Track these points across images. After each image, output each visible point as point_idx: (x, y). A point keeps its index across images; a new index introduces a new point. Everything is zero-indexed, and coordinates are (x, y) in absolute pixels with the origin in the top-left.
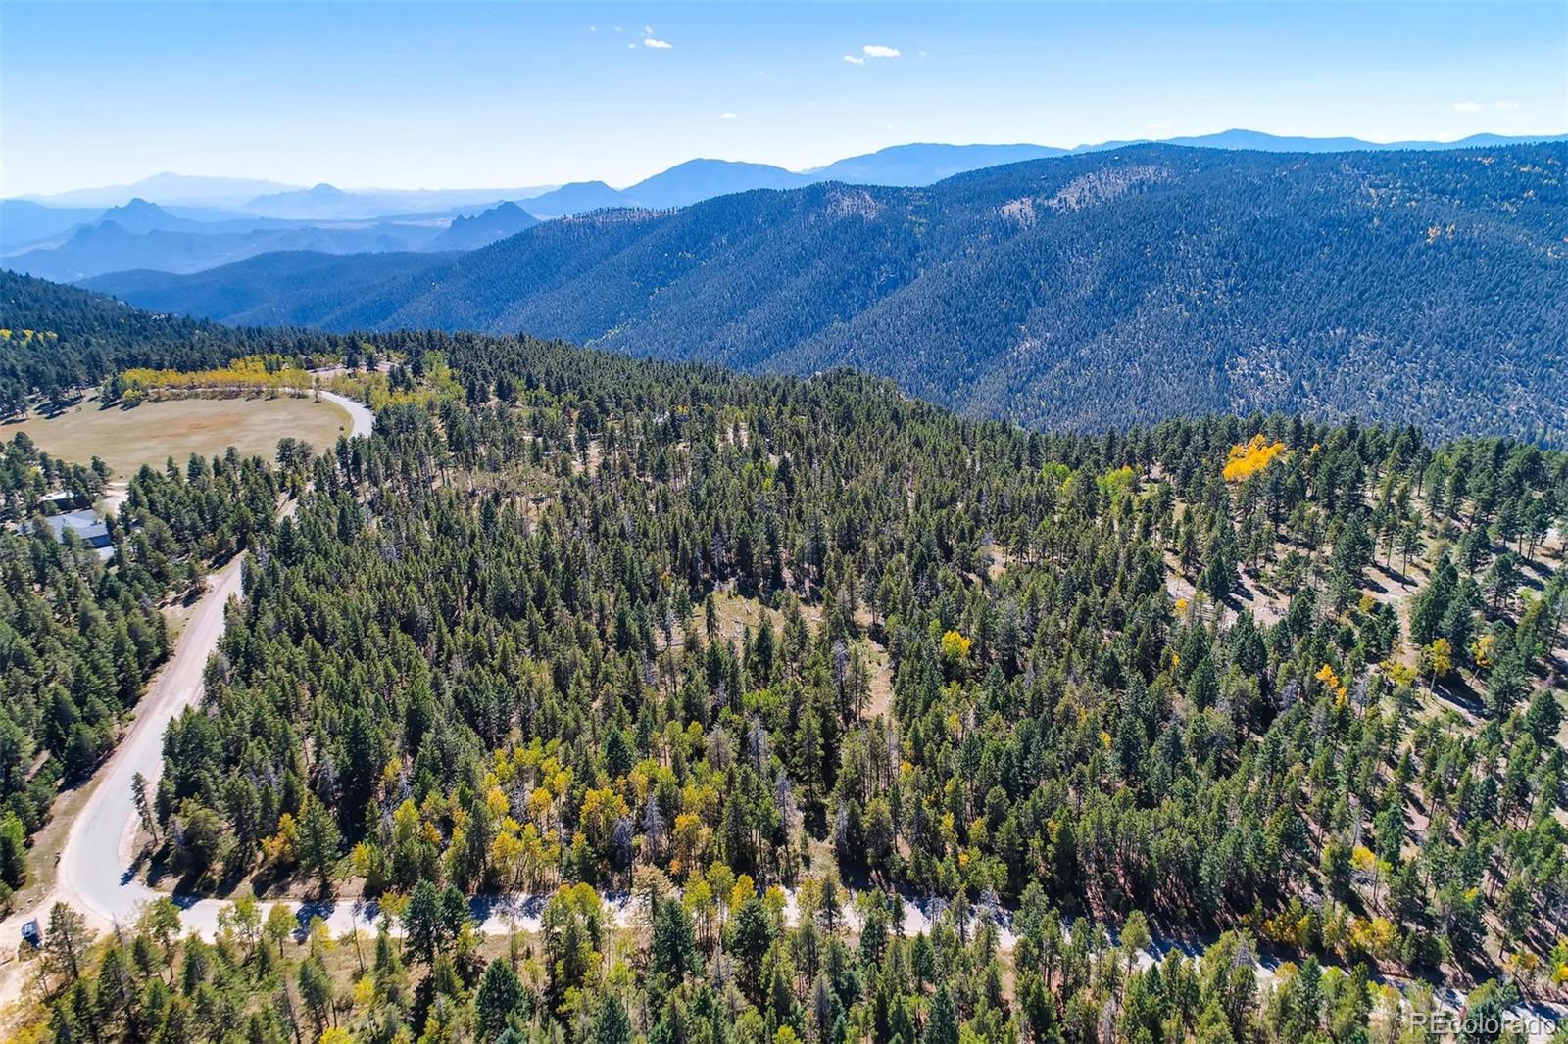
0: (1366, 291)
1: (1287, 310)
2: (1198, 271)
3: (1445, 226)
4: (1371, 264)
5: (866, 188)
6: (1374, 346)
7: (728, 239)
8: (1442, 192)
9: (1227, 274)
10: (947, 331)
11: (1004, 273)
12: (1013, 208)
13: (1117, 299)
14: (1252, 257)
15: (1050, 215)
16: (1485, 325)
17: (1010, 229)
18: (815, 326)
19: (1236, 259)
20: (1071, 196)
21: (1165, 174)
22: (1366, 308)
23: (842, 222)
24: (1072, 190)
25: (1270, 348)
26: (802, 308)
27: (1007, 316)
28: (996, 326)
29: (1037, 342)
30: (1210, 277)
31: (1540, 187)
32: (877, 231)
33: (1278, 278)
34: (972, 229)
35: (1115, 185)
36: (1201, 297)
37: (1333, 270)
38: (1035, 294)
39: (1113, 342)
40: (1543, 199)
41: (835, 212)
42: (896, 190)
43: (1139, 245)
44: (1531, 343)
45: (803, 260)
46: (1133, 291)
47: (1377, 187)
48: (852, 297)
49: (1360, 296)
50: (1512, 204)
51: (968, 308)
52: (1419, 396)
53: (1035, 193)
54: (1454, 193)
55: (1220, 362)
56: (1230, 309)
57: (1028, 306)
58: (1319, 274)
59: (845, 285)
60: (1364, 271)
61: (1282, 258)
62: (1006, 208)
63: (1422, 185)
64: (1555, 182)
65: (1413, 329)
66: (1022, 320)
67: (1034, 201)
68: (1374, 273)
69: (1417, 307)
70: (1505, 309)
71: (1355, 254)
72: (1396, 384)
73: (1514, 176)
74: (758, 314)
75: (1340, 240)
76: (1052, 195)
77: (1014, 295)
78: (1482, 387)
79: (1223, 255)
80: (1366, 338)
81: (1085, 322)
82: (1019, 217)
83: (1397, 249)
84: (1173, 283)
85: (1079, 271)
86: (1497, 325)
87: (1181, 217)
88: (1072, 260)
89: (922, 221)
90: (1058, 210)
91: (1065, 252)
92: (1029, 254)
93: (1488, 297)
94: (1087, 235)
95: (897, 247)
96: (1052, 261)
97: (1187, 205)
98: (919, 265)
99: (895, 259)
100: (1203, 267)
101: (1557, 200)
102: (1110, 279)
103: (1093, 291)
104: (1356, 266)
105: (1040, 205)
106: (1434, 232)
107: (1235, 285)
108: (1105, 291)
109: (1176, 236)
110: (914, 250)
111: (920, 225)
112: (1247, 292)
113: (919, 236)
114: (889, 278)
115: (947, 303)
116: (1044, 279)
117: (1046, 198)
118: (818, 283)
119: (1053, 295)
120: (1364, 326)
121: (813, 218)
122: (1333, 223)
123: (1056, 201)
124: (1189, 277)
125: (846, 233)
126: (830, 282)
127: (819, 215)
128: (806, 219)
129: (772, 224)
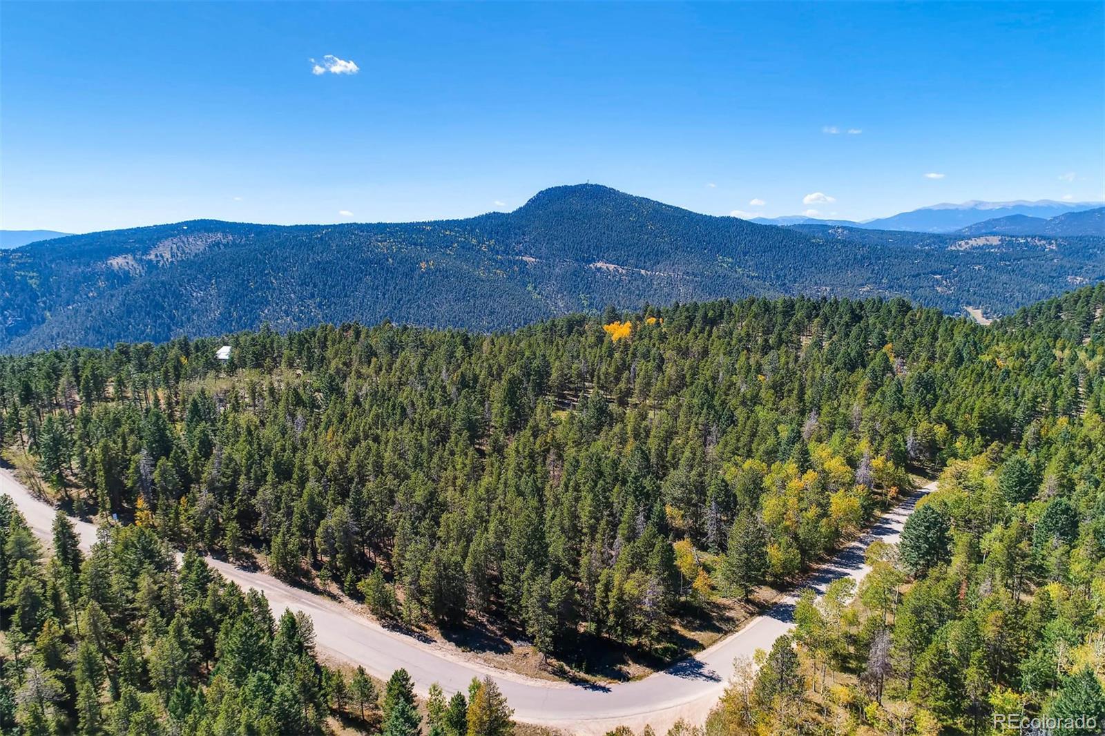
0: (401, 300)
1: (358, 315)
2: (292, 295)
3: (427, 262)
4: (397, 284)
8: (415, 244)
11: (141, 306)
12: (117, 262)
13: (240, 318)
14: (325, 284)
15: (153, 266)
16: (468, 313)
17: (122, 278)
19: (315, 286)
20: (165, 252)
21: (231, 238)
22: (405, 310)
24: (161, 249)
30: (302, 299)
31: (458, 242)
33: (346, 296)
34: (90, 279)
35: (197, 245)
36: (301, 312)
37: (377, 289)
38: (172, 319)
40: (463, 248)
43: (244, 281)
44: (493, 320)
46: (252, 311)
47: (381, 242)
49: (399, 302)
50: (450, 250)
51: (119, 334)
53: (133, 252)
54: (422, 245)
56: (323, 318)
58: (370, 292)
60: (395, 288)
61: (344, 284)
62: (112, 262)
63: (404, 241)
64: (463, 239)
65: (434, 318)
67: (134, 257)
68: (401, 290)
69: (430, 306)
70: (474, 304)
71: (385, 279)
73: (445, 236)
75: (374, 271)
76: (146, 252)
77: (155, 322)
79: (304, 283)
82: (127, 268)
83: (408, 275)
84: (277, 304)
85: (203, 301)
86: (474, 312)
87: (265, 262)
88: (195, 294)
89: (31, 274)
90: (158, 262)
91: (186, 289)
92: (156, 292)
93: (464, 298)
94: (199, 276)
95: (16, 296)
96: (178, 296)
97: (266, 254)
98: (44, 309)
99: (18, 305)
100: (295, 293)
101: (469, 249)
102: (231, 304)
103: (220, 314)
104: (389, 285)
105: (141, 260)
106: (423, 265)
107: (321, 302)
108: (230, 313)
109: (267, 274)
110: (34, 298)
111: (31, 278)
112: (329, 306)
113: (34, 286)
114: (16, 321)
115: (98, 332)
116: (177, 309)
117: (143, 255)
119: (188, 319)
120: (407, 320)
122: (367, 262)
123: (153, 256)
124: (287, 300)
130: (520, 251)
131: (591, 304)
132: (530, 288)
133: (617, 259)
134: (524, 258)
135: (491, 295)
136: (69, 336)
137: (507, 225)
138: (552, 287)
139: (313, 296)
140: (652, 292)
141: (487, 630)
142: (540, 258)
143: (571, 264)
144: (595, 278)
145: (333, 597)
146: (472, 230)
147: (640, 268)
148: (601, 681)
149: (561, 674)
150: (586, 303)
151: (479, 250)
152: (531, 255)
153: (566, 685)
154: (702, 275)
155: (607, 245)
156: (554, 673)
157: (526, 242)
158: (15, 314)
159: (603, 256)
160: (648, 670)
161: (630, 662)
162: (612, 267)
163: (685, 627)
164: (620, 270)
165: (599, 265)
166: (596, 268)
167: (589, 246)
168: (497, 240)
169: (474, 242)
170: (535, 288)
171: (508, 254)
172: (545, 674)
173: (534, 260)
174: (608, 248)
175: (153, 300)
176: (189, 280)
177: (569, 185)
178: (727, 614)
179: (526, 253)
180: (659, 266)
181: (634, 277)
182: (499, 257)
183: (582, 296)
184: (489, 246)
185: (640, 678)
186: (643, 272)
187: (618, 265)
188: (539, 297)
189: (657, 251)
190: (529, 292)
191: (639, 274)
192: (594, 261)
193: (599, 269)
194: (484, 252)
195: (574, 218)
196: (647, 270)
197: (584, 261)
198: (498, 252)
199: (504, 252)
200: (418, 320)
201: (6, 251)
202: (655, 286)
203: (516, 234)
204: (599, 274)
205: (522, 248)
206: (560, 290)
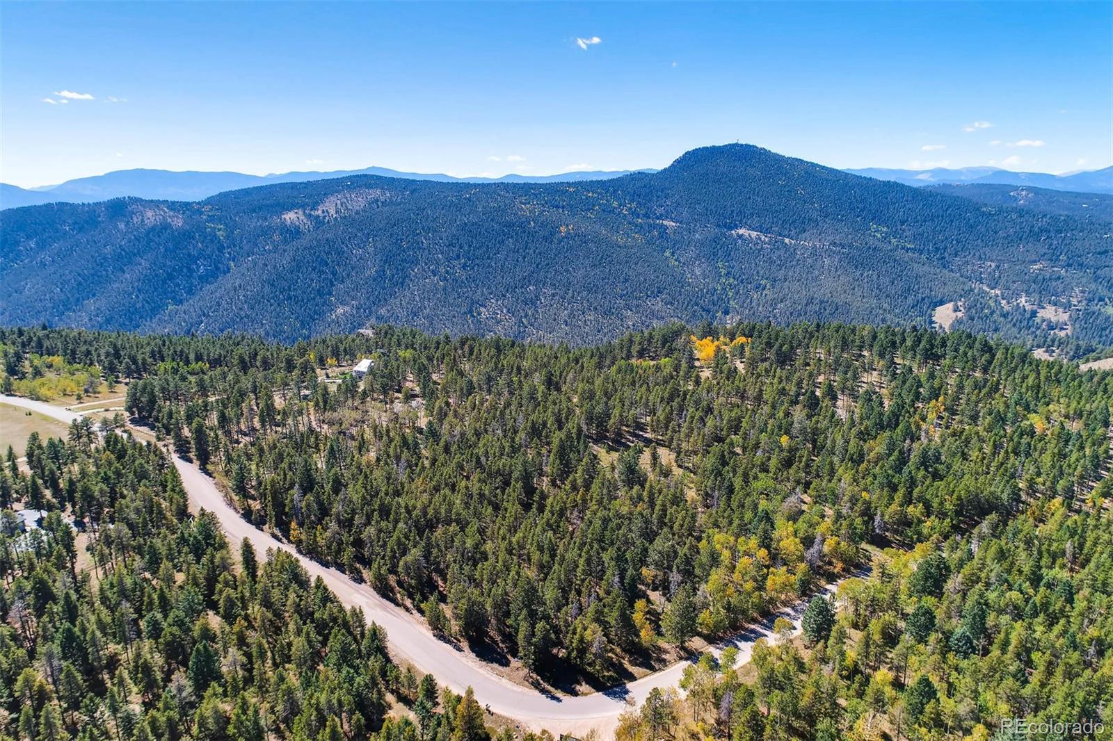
0: (539, 264)
1: (499, 278)
2: (440, 256)
3: (567, 226)
4: (537, 248)
5: (160, 202)
6: (553, 295)
7: (37, 244)
8: (557, 207)
10: (279, 305)
11: (308, 262)
12: (290, 216)
13: (393, 276)
14: (470, 246)
15: (320, 222)
16: (603, 279)
17: (293, 233)
18: (153, 310)
19: (461, 247)
20: (330, 208)
21: (388, 195)
22: (542, 274)
23: (153, 228)
24: (327, 204)
25: (497, 301)
26: (137, 296)
27: (319, 290)
28: (314, 299)
29: (346, 308)
30: (449, 260)
31: (599, 204)
32: (187, 235)
33: (488, 258)
34: (266, 233)
35: (358, 202)
36: (447, 272)
37: (518, 252)
38: (334, 275)
39: (401, 304)
40: (604, 211)
41: (143, 221)
42: (187, 204)
43: (397, 240)
44: (627, 288)
45: (124, 259)
46: (403, 270)
47: (524, 204)
48: (178, 285)
49: (537, 266)
50: (591, 213)
51: (289, 287)
52: (585, 321)
53: (302, 207)
54: (563, 207)
55: (471, 311)
56: (467, 278)
57: (332, 284)
58: (511, 255)
59: (170, 277)
60: (534, 252)
61: (488, 246)
62: (286, 217)
63: (546, 203)
64: (605, 202)
65: (570, 283)
66: (330, 294)
67: (304, 212)
68: (540, 253)
69: (568, 271)
70: (610, 270)
71: (526, 242)
72: (571, 316)
73: (587, 199)
74: (91, 304)
75: (517, 234)
76: (314, 208)
77: (320, 277)
78: (613, 313)
79: (451, 244)
80: (548, 291)
81: (377, 293)
82: (297, 223)
83: (548, 239)
84: (426, 264)
85: (361, 258)
86: (609, 279)
87: (417, 222)
88: (354, 252)
89: (219, 226)
90: (324, 217)
91: (347, 246)
92: (322, 248)
93: (600, 264)
94: (359, 234)
95: (207, 247)
96: (340, 253)
97: (418, 214)
98: (229, 259)
99: (208, 255)
100: (442, 253)
101: (610, 211)
102: (385, 263)
103: (376, 271)
104: (530, 249)
105: (310, 215)
106: (563, 229)
107: (465, 264)
108: (384, 271)
109: (418, 234)
110: (221, 249)
111: (219, 230)
112: (473, 268)
113: (221, 238)
114: (207, 270)
115: (272, 285)
116: (338, 265)
117: (312, 210)
118: (146, 276)
119: (348, 275)
120: (544, 284)
121: (122, 226)
122: (510, 225)
123: (320, 212)
124: (435, 260)
125: (159, 236)
126: (156, 275)
127: (127, 223)
128: (116, 227)
129: (81, 229)
130: (661, 215)
131: (729, 273)
132: (667, 254)
133: (761, 226)
134: (665, 222)
135: (627, 262)
136: (249, 288)
137: (650, 187)
138: (692, 252)
139: (458, 257)
140: (794, 263)
141: (499, 647)
142: (681, 223)
143: (712, 230)
144: (735, 245)
145: (407, 610)
146: (615, 191)
147: (784, 236)
148: (559, 694)
149: (536, 685)
150: (723, 272)
151: (620, 213)
152: (672, 220)
153: (537, 693)
154: (851, 246)
155: (751, 211)
156: (532, 684)
157: (667, 205)
158: (205, 263)
159: (746, 223)
160: (593, 690)
161: (583, 683)
162: (754, 234)
163: (630, 662)
164: (763, 238)
165: (741, 231)
166: (738, 234)
167: (732, 212)
168: (639, 203)
169: (615, 204)
170: (673, 254)
171: (649, 217)
172: (526, 683)
173: (674, 224)
174: (752, 214)
175: (319, 256)
176: (350, 238)
177: (717, 145)
178: (664, 656)
179: (667, 217)
180: (804, 235)
181: (777, 245)
182: (640, 220)
183: (720, 264)
184: (630, 209)
185: (586, 694)
186: (787, 240)
187: (761, 232)
188: (676, 263)
189: (805, 218)
190: (667, 258)
191: (783, 242)
192: (736, 227)
193: (740, 236)
194: (625, 215)
195: (719, 181)
196: (792, 238)
197: (725, 226)
198: (639, 215)
199: (644, 216)
200: (555, 285)
201: (199, 203)
202: (798, 257)
203: (658, 197)
204: (740, 241)
205: (663, 212)
206: (698, 257)
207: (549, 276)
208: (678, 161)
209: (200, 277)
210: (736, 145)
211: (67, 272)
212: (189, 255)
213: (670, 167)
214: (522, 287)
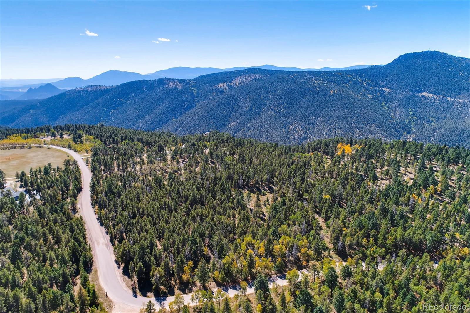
0: (318, 107)
1: (300, 113)
2: (276, 102)
3: (334, 90)
4: (318, 100)
5: (176, 79)
6: (323, 121)
7: (134, 95)
8: (331, 82)
9: (283, 103)
10: (209, 120)
11: (223, 104)
12: (221, 85)
13: (255, 110)
14: (289, 98)
15: (232, 88)
16: (347, 115)
17: (221, 92)
18: (167, 120)
19: (285, 99)
20: (236, 82)
21: (261, 76)
22: (319, 112)
23: (171, 90)
24: (236, 80)
25: (297, 122)
26: (162, 115)
27: (225, 116)
28: (223, 119)
29: (235, 123)
30: (279, 104)
31: (352, 81)
32: (182, 92)
33: (296, 104)
34: (211, 92)
35: (248, 79)
36: (278, 109)
37: (309, 101)
38: (232, 109)
39: (256, 122)
40: (354, 83)
41: (168, 86)
42: (185, 80)
43: (259, 95)
44: (358, 119)
45: (160, 101)
46: (260, 108)
47: (316, 80)
48: (177, 112)
50: (347, 85)
51: (214, 114)
52: (336, 134)
53: (226, 81)
54: (334, 82)
55: (285, 127)
56: (286, 112)
57: (231, 113)
58: (306, 103)
59: (175, 108)
60: (317, 102)
61: (297, 98)
62: (219, 85)
63: (326, 80)
64: (355, 79)
65: (331, 116)
66: (230, 117)
67: (226, 84)
68: (319, 102)
69: (331, 111)
70: (351, 111)
71: (314, 97)
72: (330, 131)
73: (346, 78)
74: (147, 117)
75: (310, 94)
76: (231, 82)
77: (227, 110)
78: (350, 131)
79: (281, 98)
80: (321, 119)
81: (248, 117)
82: (223, 88)
83: (324, 96)
84: (269, 106)
85: (244, 103)
86: (350, 115)
87: (269, 88)
88: (241, 100)
89: (195, 89)
90: (234, 86)
91: (239, 98)
92: (229, 98)
93: (347, 108)
94: (244, 93)
95: (189, 97)
96: (236, 100)
97: (270, 85)
98: (196, 102)
99: (189, 100)
100: (277, 101)
101: (357, 84)
102: (253, 105)
103: (249, 108)
104: (315, 100)
105: (228, 85)
106: (332, 92)
107: (286, 106)
108: (252, 108)
109: (268, 93)
110: (194, 98)
111: (194, 90)
112: (289, 108)
113: (195, 93)
114: (188, 106)
115: (208, 113)
116: (234, 105)
117: (230, 83)
118: (166, 107)
119: (238, 110)
120: (319, 116)
121: (161, 88)
122: (308, 89)
123: (233, 83)
124: (273, 104)
125: (173, 93)
126: (170, 107)
127: (163, 88)
128: (159, 89)
129: (148, 90)
130: (383, 86)
131: (414, 114)
132: (383, 104)
133: (435, 91)
134: (384, 89)
135: (360, 107)
137: (379, 72)
138: (396, 103)
140: (451, 110)
142: (392, 89)
143: (408, 93)
144: (420, 100)
146: (361, 74)
147: (448, 97)
148: (139, 294)
150: (411, 113)
151: (362, 84)
152: (388, 88)
155: (431, 84)
157: (387, 81)
159: (427, 90)
160: (153, 296)
161: (152, 292)
162: (431, 95)
163: (178, 287)
164: (435, 97)
165: (424, 94)
166: (422, 96)
167: (420, 84)
168: (372, 80)
169: (360, 81)
170: (386, 104)
171: (377, 87)
173: (389, 90)
174: (431, 86)
175: (227, 102)
176: (241, 94)
177: (417, 52)
179: (386, 87)
180: (459, 96)
181: (442, 101)
182: (372, 88)
183: (410, 110)
184: (367, 82)
185: (148, 297)
186: (449, 99)
187: (435, 94)
188: (387, 108)
189: (461, 87)
190: (382, 106)
191: (446, 99)
192: (422, 92)
193: (423, 96)
194: (365, 86)
195: (416, 69)
196: (452, 98)
197: (416, 92)
198: (371, 85)
199: (374, 86)
200: (324, 116)
201: (189, 80)
202: (454, 107)
203: (382, 77)
204: (422, 99)
205: (384, 84)
206: (399, 106)
207: (322, 113)
208: (395, 60)
209: (185, 108)
210: (429, 51)
211: (142, 105)
212: (182, 100)
213: (391, 63)
214: (309, 117)
